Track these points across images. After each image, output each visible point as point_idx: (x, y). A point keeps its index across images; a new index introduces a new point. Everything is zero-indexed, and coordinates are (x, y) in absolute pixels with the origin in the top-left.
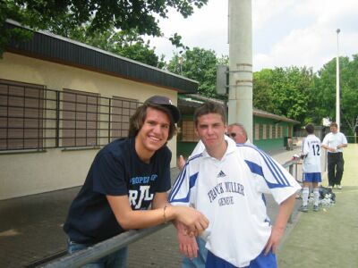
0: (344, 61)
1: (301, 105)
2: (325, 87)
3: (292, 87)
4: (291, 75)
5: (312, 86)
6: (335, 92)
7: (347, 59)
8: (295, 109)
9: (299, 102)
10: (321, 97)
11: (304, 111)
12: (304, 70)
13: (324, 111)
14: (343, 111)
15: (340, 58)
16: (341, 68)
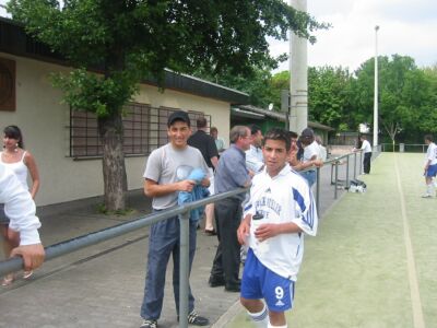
0: (383, 61)
1: (336, 109)
2: (362, 90)
3: (325, 90)
4: (324, 76)
5: (348, 89)
6: (373, 96)
7: (386, 58)
8: (329, 114)
9: (334, 105)
10: (358, 100)
11: (339, 116)
12: (339, 70)
13: (361, 116)
14: (381, 117)
15: (379, 58)
16: (379, 69)
